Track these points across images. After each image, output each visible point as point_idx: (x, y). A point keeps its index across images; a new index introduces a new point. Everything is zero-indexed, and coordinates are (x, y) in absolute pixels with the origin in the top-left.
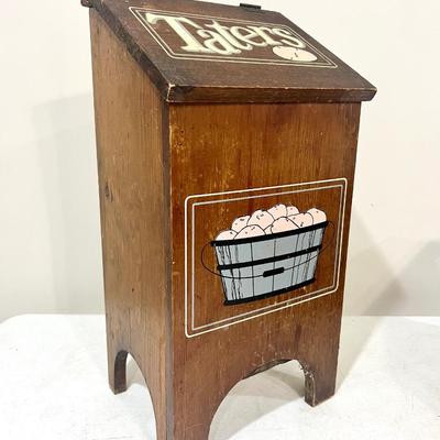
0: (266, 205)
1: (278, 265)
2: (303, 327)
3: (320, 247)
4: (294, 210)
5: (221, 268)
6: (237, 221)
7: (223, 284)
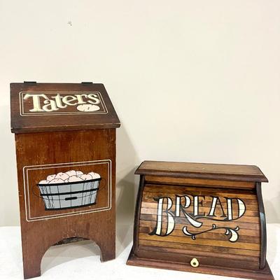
0: (64, 171)
1: (73, 196)
2: (91, 224)
3: (98, 189)
4: (81, 173)
5: (42, 195)
6: (50, 176)
7: (44, 202)
